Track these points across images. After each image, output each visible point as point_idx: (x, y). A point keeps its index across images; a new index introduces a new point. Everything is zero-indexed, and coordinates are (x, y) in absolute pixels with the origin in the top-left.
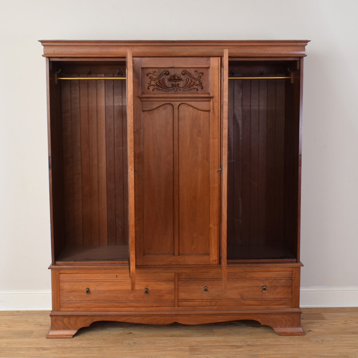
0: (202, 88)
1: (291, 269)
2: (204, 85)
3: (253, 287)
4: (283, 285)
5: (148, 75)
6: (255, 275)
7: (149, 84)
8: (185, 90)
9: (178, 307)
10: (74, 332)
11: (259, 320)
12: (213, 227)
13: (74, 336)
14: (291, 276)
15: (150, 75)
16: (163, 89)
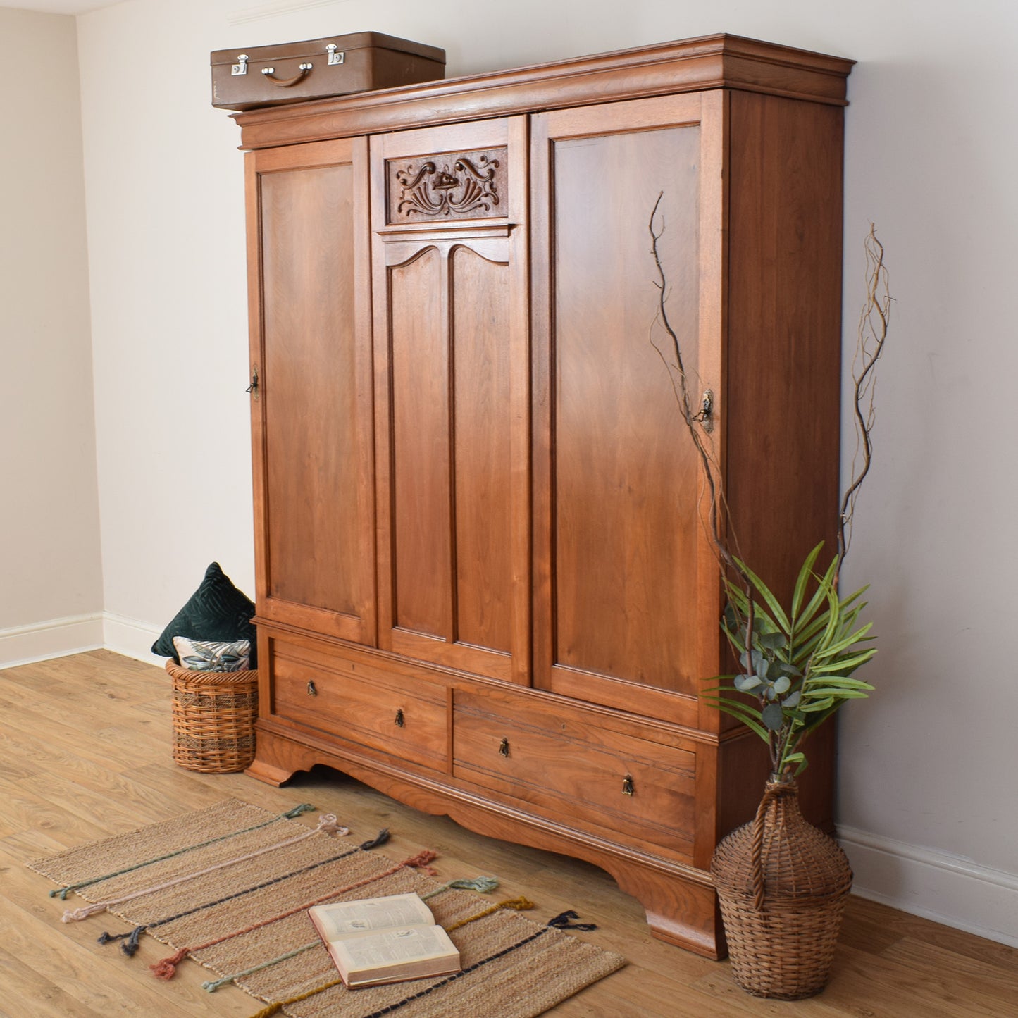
0: (496, 202)
1: (691, 747)
2: (500, 194)
3: (604, 772)
4: (674, 788)
5: (398, 177)
6: (608, 739)
7: (401, 198)
8: (464, 210)
9: (453, 776)
10: (284, 776)
11: (615, 873)
12: (518, 582)
13: (283, 785)
14: (692, 768)
15: (403, 176)
16: (426, 211)
